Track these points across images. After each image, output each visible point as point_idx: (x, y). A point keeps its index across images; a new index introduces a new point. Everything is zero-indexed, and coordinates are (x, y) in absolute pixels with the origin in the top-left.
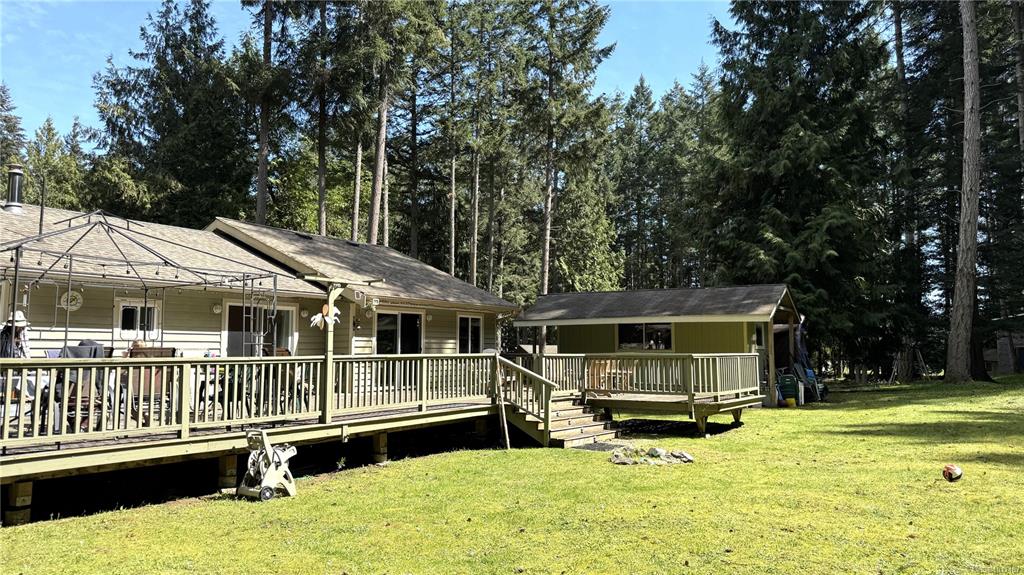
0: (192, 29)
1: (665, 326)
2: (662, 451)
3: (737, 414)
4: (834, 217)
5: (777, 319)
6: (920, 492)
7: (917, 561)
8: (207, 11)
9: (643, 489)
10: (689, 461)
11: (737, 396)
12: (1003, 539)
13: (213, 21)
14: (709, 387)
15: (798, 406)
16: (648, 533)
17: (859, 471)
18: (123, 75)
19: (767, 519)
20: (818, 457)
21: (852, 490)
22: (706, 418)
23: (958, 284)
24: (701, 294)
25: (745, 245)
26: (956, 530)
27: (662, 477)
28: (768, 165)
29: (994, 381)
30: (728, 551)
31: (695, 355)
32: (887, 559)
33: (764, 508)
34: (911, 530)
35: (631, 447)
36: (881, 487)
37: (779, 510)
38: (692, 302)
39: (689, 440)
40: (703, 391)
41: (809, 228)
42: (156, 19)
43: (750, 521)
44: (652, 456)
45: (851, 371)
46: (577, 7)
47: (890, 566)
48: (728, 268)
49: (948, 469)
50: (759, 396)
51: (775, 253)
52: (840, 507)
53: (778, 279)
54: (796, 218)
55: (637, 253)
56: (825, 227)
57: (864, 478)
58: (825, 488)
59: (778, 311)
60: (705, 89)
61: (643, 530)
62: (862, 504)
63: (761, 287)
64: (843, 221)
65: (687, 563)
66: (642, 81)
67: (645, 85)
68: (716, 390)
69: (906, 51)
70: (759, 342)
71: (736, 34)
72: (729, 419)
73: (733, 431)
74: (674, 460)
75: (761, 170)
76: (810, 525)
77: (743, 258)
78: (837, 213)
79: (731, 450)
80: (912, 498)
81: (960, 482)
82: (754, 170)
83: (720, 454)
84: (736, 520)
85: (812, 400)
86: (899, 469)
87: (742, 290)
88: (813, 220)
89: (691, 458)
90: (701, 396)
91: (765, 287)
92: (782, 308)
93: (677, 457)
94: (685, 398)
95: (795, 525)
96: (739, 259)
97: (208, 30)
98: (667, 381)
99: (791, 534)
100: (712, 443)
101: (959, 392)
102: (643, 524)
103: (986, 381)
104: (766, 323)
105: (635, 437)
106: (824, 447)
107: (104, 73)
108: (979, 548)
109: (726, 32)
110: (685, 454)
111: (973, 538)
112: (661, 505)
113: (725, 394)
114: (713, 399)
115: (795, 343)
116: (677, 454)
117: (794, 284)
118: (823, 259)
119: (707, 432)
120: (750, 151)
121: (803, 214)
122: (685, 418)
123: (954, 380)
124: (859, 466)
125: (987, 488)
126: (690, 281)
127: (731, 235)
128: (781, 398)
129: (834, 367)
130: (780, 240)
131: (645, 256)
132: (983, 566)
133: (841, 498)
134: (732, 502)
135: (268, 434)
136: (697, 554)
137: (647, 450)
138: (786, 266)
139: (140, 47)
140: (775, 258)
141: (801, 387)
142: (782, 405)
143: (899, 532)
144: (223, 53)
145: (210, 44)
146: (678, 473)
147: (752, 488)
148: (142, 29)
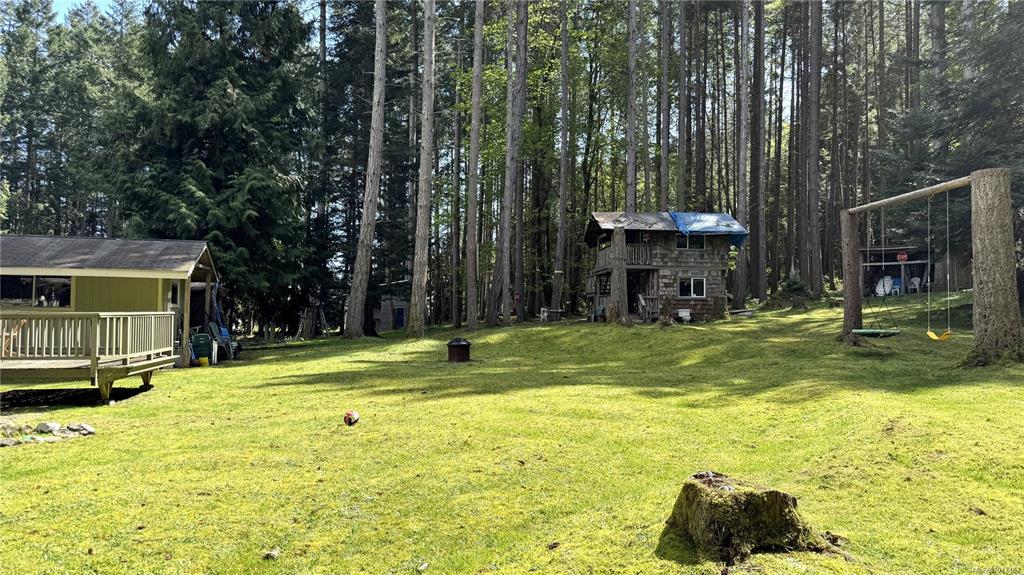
1: (62, 280)
2: (54, 425)
3: (146, 377)
4: (255, 178)
5: (194, 278)
6: (326, 438)
7: (325, 503)
9: (27, 474)
10: (90, 433)
11: (149, 357)
12: (390, 471)
14: (117, 349)
15: (211, 364)
16: (38, 525)
17: (271, 424)
19: (183, 486)
20: (232, 415)
21: (267, 444)
22: (112, 383)
23: (359, 253)
24: (110, 245)
25: (165, 196)
26: (355, 469)
27: (55, 456)
28: (193, 115)
29: (379, 336)
30: (140, 528)
31: (103, 314)
32: (300, 506)
33: (179, 475)
34: (319, 475)
35: (13, 425)
36: (292, 438)
37: (195, 475)
38: (101, 253)
39: (89, 410)
40: (110, 353)
41: (231, 186)
43: (164, 491)
44: (42, 432)
45: (261, 329)
47: (303, 512)
48: (144, 219)
49: (349, 415)
50: (173, 357)
51: (197, 208)
52: (255, 463)
53: (199, 236)
54: (220, 174)
55: (26, 191)
56: (247, 187)
57: (278, 431)
58: (240, 445)
59: (196, 269)
60: (126, 16)
61: (31, 523)
62: (278, 457)
63: (179, 242)
64: (264, 183)
65: (90, 551)
68: (125, 352)
69: (330, 36)
70: (174, 301)
72: (138, 382)
73: (141, 395)
74: (72, 435)
75: (187, 119)
76: (227, 485)
77: (161, 210)
78: (258, 175)
79: (139, 416)
80: (319, 445)
81: (357, 425)
82: (179, 117)
83: (127, 421)
84: (148, 492)
85: (224, 358)
86: (306, 419)
87: (159, 245)
88: (237, 179)
89: (92, 429)
90: (107, 360)
91: (184, 243)
92: (201, 266)
93: (74, 430)
94: (87, 362)
95: (214, 487)
96: (157, 210)
98: (57, 343)
99: (208, 498)
100: (117, 410)
101: (354, 346)
102: (30, 515)
103: (372, 336)
104: (183, 281)
105: (18, 412)
106: (237, 405)
108: (374, 482)
110: (85, 426)
111: (368, 474)
112: (55, 489)
113: (136, 357)
114: (121, 362)
115: (211, 302)
116: (75, 428)
117: (216, 241)
118: (244, 219)
119: (111, 399)
120: (176, 97)
121: (227, 173)
122: (86, 385)
123: (350, 336)
124: (272, 420)
125: (377, 427)
126: (95, 230)
127: (150, 182)
128: (193, 357)
129: (244, 324)
130: (202, 194)
131: (36, 195)
132: (377, 497)
133: (257, 453)
134: (143, 473)
136: (103, 538)
137: (35, 425)
138: (207, 224)
140: (197, 214)
141: (215, 346)
142: (194, 364)
143: (310, 478)
146: (76, 448)
147: (165, 455)
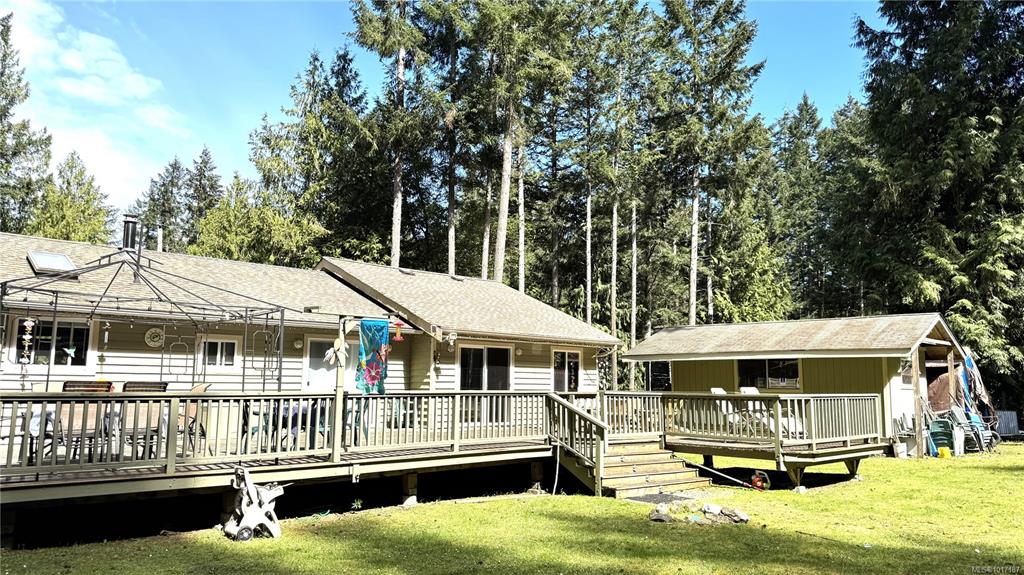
0: (338, 84)
3: (853, 464)
8: (352, 65)
13: (357, 75)
18: (275, 130)
22: (803, 469)
24: (835, 326)
38: (823, 335)
40: (794, 437)
42: (305, 78)
44: (704, 513)
46: (721, 27)
51: (939, 276)
63: (907, 316)
66: (805, 98)
67: (809, 103)
71: (884, 34)
72: (840, 469)
87: (884, 321)
89: (745, 517)
90: (791, 444)
91: (912, 317)
97: (353, 83)
107: (260, 130)
109: (872, 32)
116: (727, 513)
119: (801, 484)
130: (944, 260)
135: (250, 472)
137: (700, 506)
139: (290, 105)
140: (938, 283)
144: (367, 103)
145: (355, 96)
148: (293, 88)
